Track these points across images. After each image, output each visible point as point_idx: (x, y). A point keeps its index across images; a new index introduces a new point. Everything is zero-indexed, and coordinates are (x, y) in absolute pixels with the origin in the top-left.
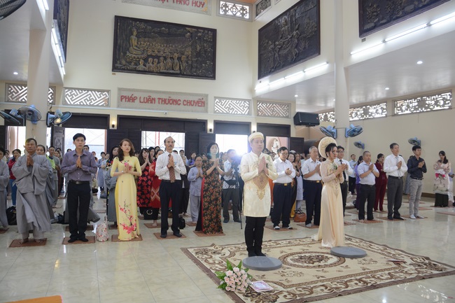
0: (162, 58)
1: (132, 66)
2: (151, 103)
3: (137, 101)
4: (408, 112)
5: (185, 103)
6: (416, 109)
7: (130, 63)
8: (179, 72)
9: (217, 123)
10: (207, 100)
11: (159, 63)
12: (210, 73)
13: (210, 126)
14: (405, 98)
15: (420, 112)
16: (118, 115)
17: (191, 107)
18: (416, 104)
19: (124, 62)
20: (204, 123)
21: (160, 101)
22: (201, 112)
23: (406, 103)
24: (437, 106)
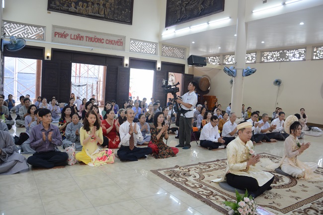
0: (90, 3)
1: (65, 7)
2: (80, 40)
3: (68, 38)
4: (272, 60)
5: (107, 42)
6: (278, 59)
7: (63, 4)
8: (103, 16)
9: (131, 60)
10: (125, 41)
11: (87, 7)
12: (127, 19)
13: (126, 61)
14: (270, 50)
15: (281, 61)
16: (52, 48)
17: (112, 45)
18: (279, 55)
19: (58, 3)
20: (121, 59)
21: (88, 39)
22: (120, 50)
23: (271, 54)
24: (295, 57)
